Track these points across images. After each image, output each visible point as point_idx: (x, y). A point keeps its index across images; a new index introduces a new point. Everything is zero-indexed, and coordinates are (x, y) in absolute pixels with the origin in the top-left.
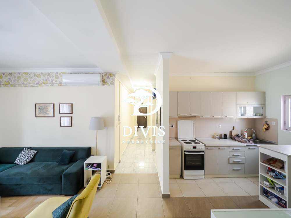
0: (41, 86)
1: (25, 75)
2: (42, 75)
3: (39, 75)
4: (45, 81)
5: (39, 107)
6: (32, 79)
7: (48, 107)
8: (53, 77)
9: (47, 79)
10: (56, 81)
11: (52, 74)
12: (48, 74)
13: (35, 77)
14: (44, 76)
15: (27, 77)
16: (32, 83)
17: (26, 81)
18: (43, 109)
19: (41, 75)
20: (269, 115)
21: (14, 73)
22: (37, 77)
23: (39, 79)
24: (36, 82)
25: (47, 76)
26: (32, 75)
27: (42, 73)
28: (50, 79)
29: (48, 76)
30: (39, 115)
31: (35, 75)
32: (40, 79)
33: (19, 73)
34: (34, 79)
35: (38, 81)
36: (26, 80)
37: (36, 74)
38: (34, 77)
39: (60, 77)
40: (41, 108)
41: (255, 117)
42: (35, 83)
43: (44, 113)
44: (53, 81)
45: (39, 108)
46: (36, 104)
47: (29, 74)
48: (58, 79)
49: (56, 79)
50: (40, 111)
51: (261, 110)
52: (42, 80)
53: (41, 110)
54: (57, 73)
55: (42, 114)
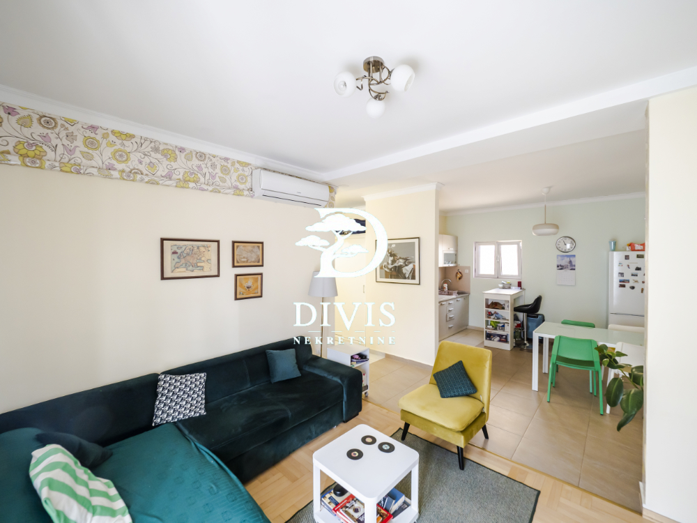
0: (182, 187)
1: (118, 142)
2: (183, 155)
3: (170, 152)
4: (192, 174)
5: (175, 249)
6: (147, 160)
7: (202, 249)
8: (214, 166)
9: (196, 168)
10: (223, 181)
11: (211, 158)
12: (201, 156)
13: (159, 156)
14: (188, 158)
15: (128, 150)
16: (145, 172)
17: (123, 162)
18: (188, 254)
19: (177, 152)
20: (462, 262)
21: (73, 123)
22: (165, 156)
23: (172, 163)
24: (162, 170)
25: (195, 162)
26: (147, 147)
27: (182, 150)
28: (205, 170)
29: (201, 163)
30: (172, 272)
31: (156, 150)
32: (175, 165)
33: (93, 128)
34: (154, 161)
35: (167, 171)
36: (122, 156)
37: (162, 147)
38: (153, 154)
39: (232, 171)
40: (179, 251)
41: (447, 265)
42: (159, 173)
43: (191, 268)
44: (213, 177)
45: (175, 253)
46: (162, 240)
47: (133, 140)
48: (229, 176)
49: (222, 175)
50: (177, 260)
51: (454, 257)
52: (179, 170)
53: (179, 258)
54: (226, 159)
55: (184, 269)
